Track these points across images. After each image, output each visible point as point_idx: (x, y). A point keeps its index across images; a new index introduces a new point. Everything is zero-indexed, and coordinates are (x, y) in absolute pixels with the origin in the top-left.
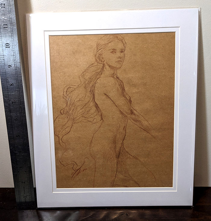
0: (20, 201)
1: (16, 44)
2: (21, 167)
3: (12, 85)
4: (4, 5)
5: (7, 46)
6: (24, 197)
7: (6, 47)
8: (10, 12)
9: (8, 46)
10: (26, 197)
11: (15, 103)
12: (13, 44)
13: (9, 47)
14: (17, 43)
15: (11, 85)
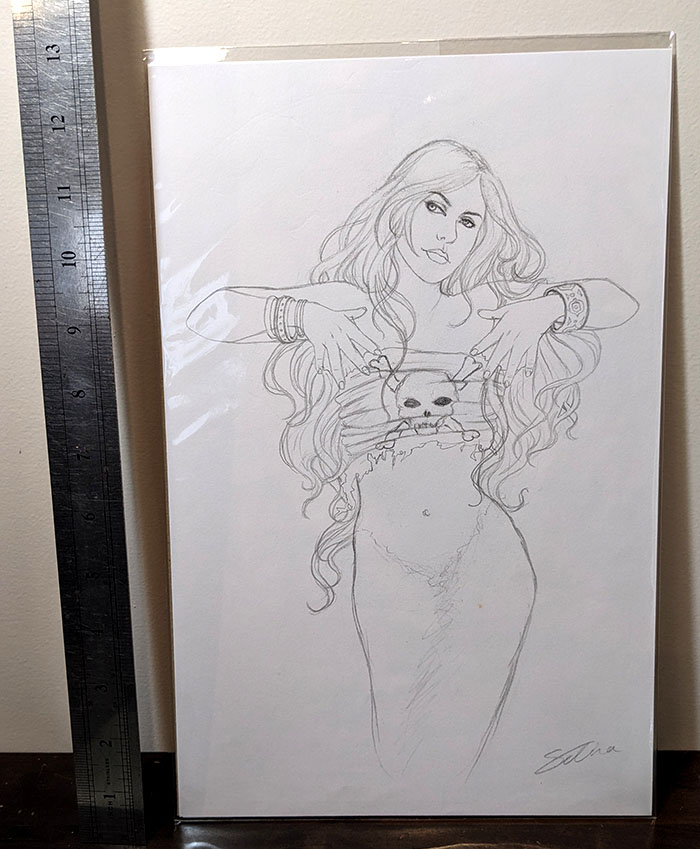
0: (93, 804)
1: (97, 254)
2: (100, 687)
3: (80, 395)
4: (63, 121)
5: (69, 261)
6: (105, 796)
7: (64, 265)
8: (80, 143)
9: (72, 261)
10: (114, 796)
11: (88, 458)
12: (88, 254)
13: (74, 264)
14: (101, 249)
15: (75, 394)
